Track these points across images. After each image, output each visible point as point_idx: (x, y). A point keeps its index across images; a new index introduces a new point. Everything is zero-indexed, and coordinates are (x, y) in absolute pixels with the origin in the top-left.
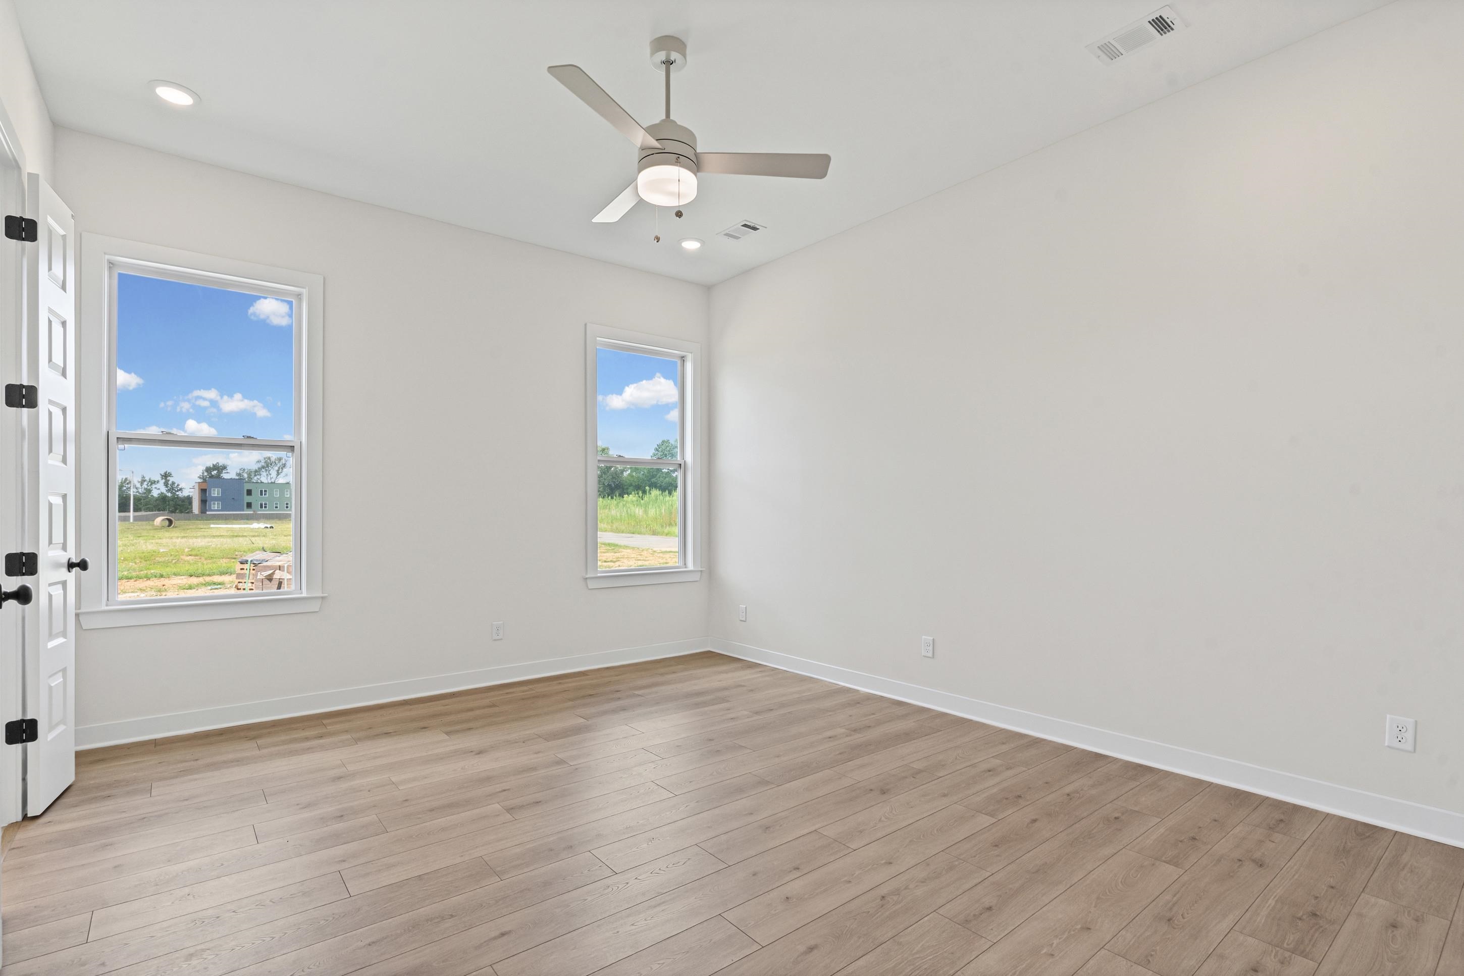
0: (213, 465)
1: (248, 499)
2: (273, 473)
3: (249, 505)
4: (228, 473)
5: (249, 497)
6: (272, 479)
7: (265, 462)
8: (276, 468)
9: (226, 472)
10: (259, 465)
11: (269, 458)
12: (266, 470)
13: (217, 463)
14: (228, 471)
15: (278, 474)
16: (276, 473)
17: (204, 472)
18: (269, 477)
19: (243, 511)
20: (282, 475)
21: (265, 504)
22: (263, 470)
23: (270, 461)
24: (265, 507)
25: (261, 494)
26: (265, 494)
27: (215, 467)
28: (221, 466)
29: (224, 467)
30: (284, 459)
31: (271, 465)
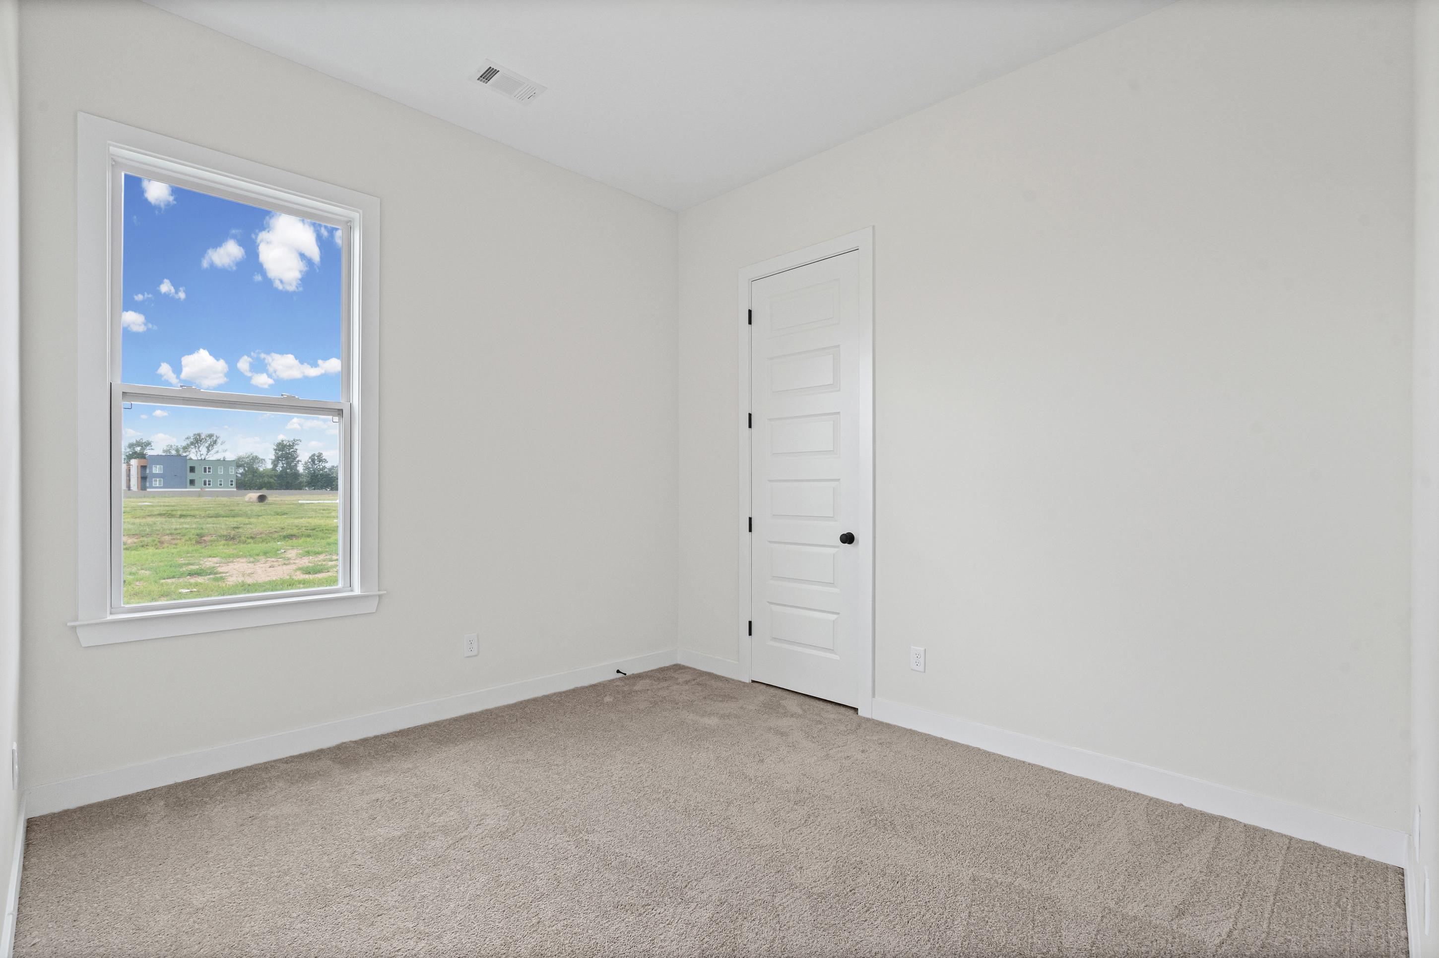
0: (136, 441)
1: (191, 476)
2: (203, 450)
3: (192, 482)
4: (152, 449)
5: (192, 474)
6: (202, 456)
7: (195, 439)
8: (207, 445)
9: (150, 448)
10: (188, 442)
11: (199, 435)
12: (196, 446)
13: (141, 439)
14: (152, 448)
15: (208, 450)
16: (206, 450)
17: (127, 448)
18: (199, 454)
19: (186, 488)
20: (212, 452)
21: (209, 481)
22: (192, 447)
23: (200, 437)
24: (209, 484)
25: (205, 471)
26: (209, 472)
27: (138, 444)
28: (145, 442)
29: (148, 444)
30: (215, 436)
31: (201, 441)
